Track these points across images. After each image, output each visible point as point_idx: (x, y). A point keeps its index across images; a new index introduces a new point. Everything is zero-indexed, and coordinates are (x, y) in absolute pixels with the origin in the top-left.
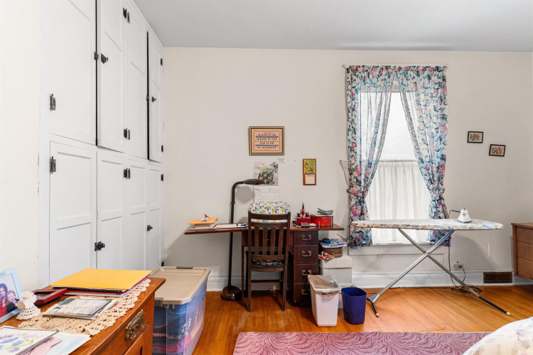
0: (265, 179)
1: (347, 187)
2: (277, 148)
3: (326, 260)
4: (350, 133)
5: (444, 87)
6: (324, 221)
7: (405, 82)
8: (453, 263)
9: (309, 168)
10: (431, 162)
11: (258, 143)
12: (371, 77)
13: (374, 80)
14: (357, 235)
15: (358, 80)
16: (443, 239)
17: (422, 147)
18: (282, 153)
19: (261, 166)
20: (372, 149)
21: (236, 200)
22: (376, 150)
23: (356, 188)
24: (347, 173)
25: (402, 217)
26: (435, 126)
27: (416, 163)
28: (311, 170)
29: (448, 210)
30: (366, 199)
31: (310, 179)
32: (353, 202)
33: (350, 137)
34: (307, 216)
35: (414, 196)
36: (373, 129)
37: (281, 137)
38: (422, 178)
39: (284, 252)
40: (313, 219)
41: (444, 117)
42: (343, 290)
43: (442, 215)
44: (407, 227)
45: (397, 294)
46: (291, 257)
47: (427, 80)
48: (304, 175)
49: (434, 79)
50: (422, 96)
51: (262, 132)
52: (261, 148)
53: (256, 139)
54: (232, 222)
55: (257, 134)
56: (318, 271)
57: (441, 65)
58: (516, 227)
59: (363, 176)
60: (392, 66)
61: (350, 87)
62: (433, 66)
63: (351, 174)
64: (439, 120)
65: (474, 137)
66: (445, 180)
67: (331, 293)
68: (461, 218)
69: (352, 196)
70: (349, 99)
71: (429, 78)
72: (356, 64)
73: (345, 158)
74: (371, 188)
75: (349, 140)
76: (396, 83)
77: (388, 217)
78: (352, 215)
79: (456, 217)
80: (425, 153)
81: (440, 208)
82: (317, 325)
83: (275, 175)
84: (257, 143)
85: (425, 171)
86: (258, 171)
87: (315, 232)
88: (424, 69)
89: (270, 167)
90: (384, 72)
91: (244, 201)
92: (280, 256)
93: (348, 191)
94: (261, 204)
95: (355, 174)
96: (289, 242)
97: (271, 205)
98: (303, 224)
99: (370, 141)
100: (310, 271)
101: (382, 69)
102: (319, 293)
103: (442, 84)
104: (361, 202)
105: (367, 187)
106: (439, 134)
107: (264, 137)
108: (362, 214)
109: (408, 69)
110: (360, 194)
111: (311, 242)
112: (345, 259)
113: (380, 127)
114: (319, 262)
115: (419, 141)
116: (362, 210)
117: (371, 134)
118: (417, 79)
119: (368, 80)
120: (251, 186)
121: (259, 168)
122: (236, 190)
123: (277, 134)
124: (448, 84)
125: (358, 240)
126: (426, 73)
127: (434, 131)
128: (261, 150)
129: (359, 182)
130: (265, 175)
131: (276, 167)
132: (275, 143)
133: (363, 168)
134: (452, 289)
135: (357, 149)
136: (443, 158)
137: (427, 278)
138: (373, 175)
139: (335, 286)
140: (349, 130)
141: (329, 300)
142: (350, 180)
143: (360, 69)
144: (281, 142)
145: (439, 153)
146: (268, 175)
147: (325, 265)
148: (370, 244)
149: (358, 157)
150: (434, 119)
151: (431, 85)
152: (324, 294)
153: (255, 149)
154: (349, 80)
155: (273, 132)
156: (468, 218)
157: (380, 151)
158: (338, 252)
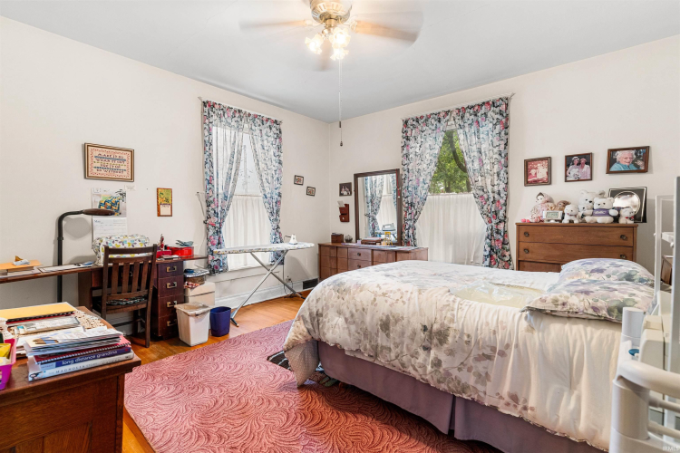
0: (108, 209)
1: (204, 219)
2: (125, 173)
3: (192, 288)
4: (208, 166)
5: (280, 138)
6: (185, 251)
7: (253, 128)
8: (286, 277)
9: (164, 198)
10: (272, 198)
11: (99, 165)
12: (226, 116)
13: (229, 120)
14: (215, 263)
15: (215, 117)
16: (280, 259)
17: (266, 185)
18: (132, 179)
19: (102, 193)
20: (227, 183)
21: (64, 235)
22: (231, 184)
23: (214, 219)
24: (204, 204)
25: (251, 244)
26: (274, 168)
27: (261, 198)
28: (167, 200)
29: (283, 236)
30: (223, 230)
31: (165, 210)
32: (211, 233)
33: (207, 170)
34: (166, 248)
35: (260, 226)
36: (228, 165)
37: (130, 161)
38: (265, 210)
39: (147, 287)
40: (174, 251)
41: (280, 163)
42: (211, 310)
43: (279, 240)
44: (258, 250)
45: (248, 309)
46: (155, 291)
47: (268, 130)
48: (158, 206)
49: (274, 129)
50: (265, 142)
51: (104, 152)
52: (103, 171)
53: (95, 159)
54: (60, 263)
55: (96, 153)
56: (184, 300)
57: (279, 120)
58: (320, 246)
59: (220, 208)
60: (244, 110)
61: (207, 121)
62: (274, 119)
63: (208, 206)
64: (277, 164)
65: (298, 180)
66: (281, 213)
67: (204, 313)
68: (292, 241)
69: (210, 227)
70: (206, 133)
71: (271, 129)
72: (213, 101)
73: (202, 191)
74: (226, 219)
75: (206, 173)
76: (246, 126)
77: (241, 245)
78: (210, 245)
79: (288, 242)
80: (268, 190)
81: (278, 236)
82: (189, 346)
83: (122, 204)
84: (95, 165)
85: (267, 205)
86: (99, 200)
87: (180, 263)
88: (267, 120)
89: (115, 195)
90: (237, 115)
91: (78, 236)
92: (143, 292)
93: (205, 222)
94: (113, 238)
95: (212, 205)
96: (154, 276)
97: (126, 239)
98: (165, 257)
99: (225, 176)
100: (175, 302)
101: (235, 111)
102: (192, 316)
103: (279, 136)
104: (218, 232)
105: (223, 219)
106: (277, 176)
107: (108, 158)
108: (219, 243)
109: (256, 116)
110: (218, 225)
111: (175, 274)
112: (209, 285)
113: (234, 164)
114: (184, 291)
115: (264, 180)
116: (219, 240)
117: (226, 170)
118: (262, 127)
119: (223, 119)
120: (88, 218)
121: (100, 195)
122: (64, 222)
123: (125, 157)
124: (283, 136)
125: (215, 269)
126: (269, 123)
127: (273, 172)
128: (102, 173)
129: (216, 214)
130: (109, 204)
131: (123, 195)
132: (122, 168)
133: (220, 201)
134: (285, 297)
135: (215, 182)
136: (280, 196)
137: (268, 293)
138: (228, 207)
139: (204, 306)
140: (206, 163)
141: (201, 320)
142: (208, 211)
143: (217, 107)
144: (130, 167)
145: (277, 191)
146: (113, 204)
147: (190, 293)
148: (226, 270)
149: (215, 190)
150: (274, 162)
151: (271, 134)
152: (197, 315)
153: (93, 172)
154: (206, 114)
155: (118, 154)
156: (295, 241)
157: (234, 186)
158: (201, 280)
